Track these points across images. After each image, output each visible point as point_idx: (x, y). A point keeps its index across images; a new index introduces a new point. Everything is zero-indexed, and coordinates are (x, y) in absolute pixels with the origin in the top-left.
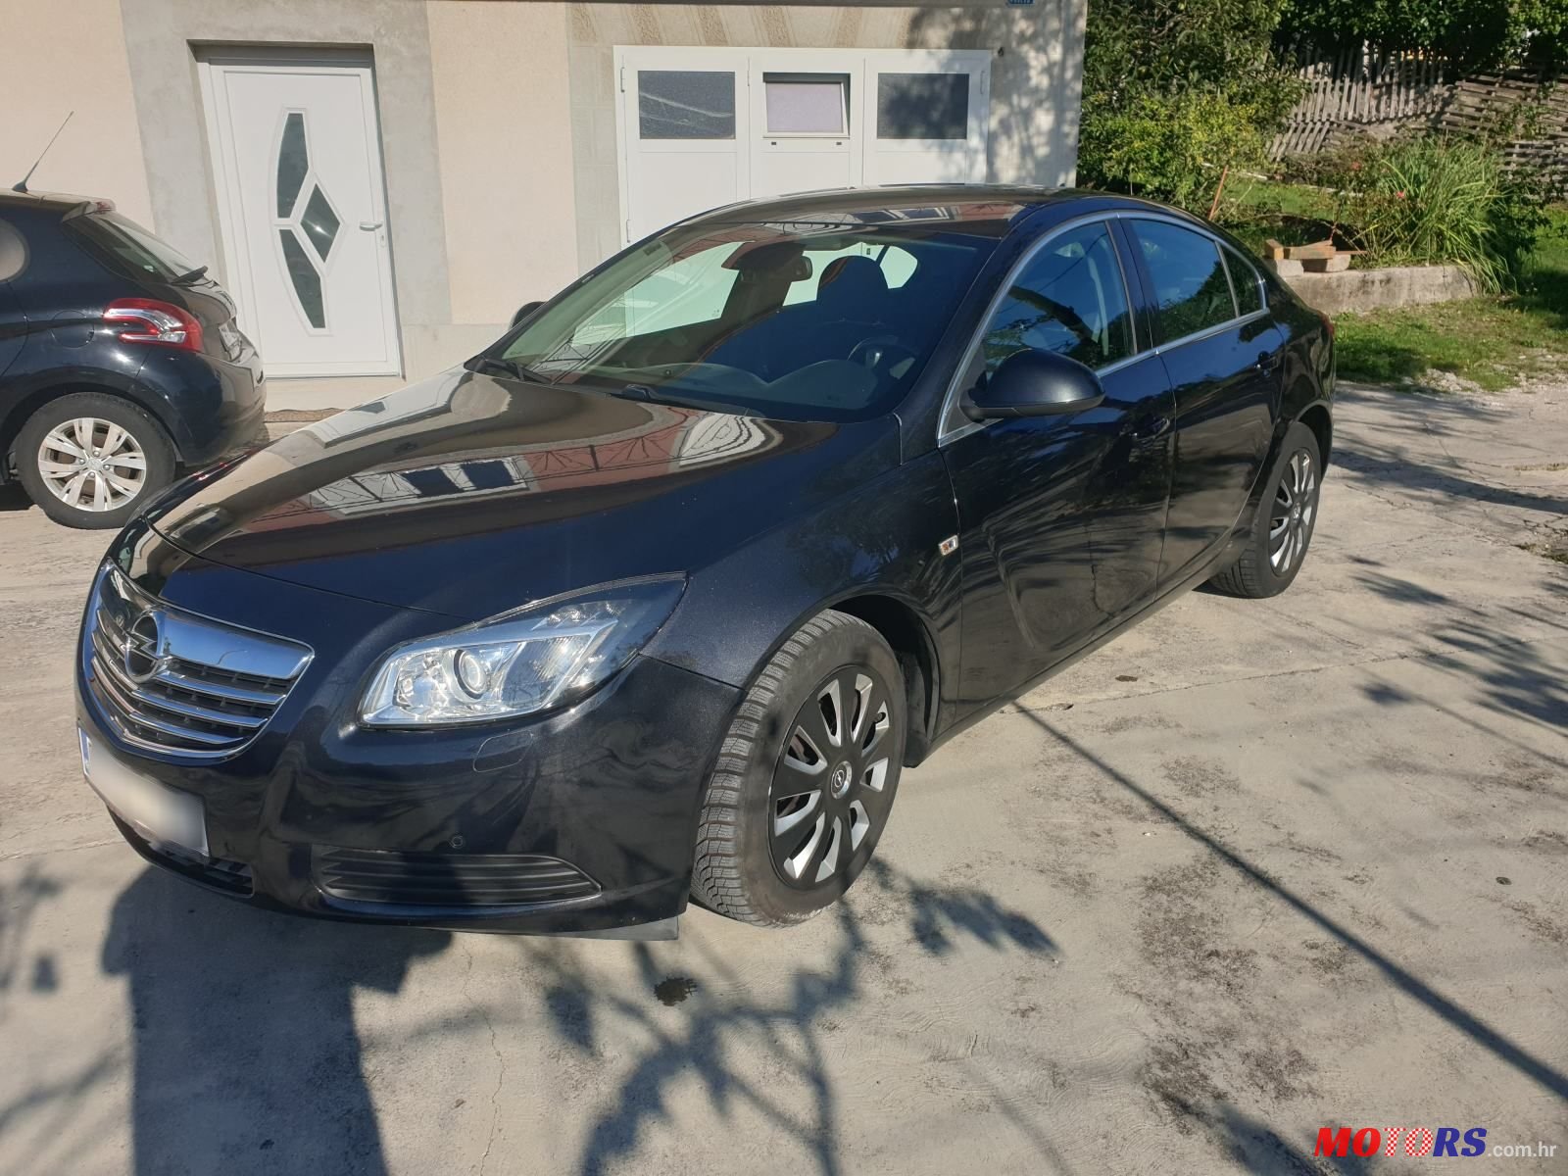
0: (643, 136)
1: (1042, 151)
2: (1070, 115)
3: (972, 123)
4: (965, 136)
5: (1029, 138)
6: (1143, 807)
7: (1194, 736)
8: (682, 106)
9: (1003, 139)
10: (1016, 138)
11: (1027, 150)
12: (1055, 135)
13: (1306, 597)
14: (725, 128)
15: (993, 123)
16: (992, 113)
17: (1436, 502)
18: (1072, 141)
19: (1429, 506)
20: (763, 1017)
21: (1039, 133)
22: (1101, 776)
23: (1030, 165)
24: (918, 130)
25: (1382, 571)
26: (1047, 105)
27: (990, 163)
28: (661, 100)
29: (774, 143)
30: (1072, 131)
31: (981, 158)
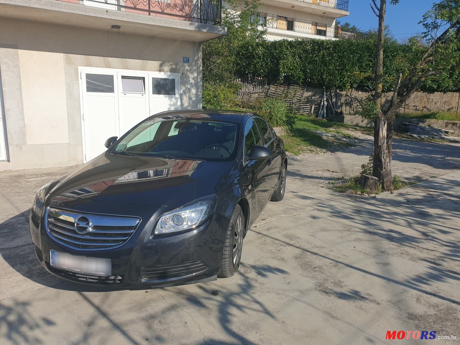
0: (87, 91)
1: (194, 99)
2: (200, 90)
3: (176, 91)
4: (175, 95)
5: (190, 95)
6: (285, 244)
7: (285, 229)
8: (98, 83)
9: (184, 95)
10: (187, 95)
11: (190, 98)
12: (197, 95)
13: (287, 200)
14: (111, 90)
15: (182, 91)
16: (181, 89)
17: (300, 179)
18: (201, 96)
19: (299, 180)
20: (238, 294)
21: (193, 94)
22: (272, 239)
23: (191, 102)
24: (163, 92)
25: (299, 194)
26: (194, 87)
27: (181, 101)
28: (93, 82)
29: (125, 94)
30: (200, 94)
31: (179, 100)
